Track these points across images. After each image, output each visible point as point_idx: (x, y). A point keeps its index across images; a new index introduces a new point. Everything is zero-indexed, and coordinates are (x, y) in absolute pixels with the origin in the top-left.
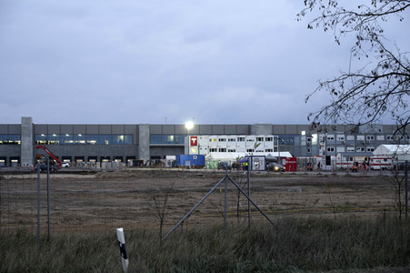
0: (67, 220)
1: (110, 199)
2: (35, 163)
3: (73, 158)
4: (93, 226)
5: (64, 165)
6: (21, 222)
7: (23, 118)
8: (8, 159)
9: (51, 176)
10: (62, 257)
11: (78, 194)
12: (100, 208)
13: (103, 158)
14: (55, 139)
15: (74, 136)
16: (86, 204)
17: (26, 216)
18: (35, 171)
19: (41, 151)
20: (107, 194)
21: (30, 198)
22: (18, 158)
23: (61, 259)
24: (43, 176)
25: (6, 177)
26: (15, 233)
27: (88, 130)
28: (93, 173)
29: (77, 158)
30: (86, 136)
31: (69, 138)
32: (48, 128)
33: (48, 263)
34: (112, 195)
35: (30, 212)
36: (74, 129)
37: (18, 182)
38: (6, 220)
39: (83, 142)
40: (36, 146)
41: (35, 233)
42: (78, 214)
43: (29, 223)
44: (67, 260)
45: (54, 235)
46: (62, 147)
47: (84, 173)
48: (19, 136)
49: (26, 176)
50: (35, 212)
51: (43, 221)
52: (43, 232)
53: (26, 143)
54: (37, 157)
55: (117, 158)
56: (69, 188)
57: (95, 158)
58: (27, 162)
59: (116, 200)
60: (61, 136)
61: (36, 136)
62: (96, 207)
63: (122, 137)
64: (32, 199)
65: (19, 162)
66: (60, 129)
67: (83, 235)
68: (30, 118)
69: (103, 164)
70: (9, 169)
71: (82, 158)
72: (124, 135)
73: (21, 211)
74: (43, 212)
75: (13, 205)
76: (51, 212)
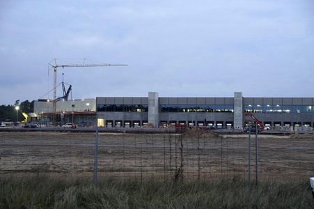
0: (269, 169)
1: (303, 155)
2: (244, 126)
3: (273, 123)
4: (289, 175)
5: (265, 128)
6: (235, 170)
7: (235, 93)
8: (224, 123)
9: (259, 136)
10: (267, 197)
11: (278, 150)
13: (296, 123)
14: (259, 108)
15: (273, 107)
16: (283, 158)
17: (239, 165)
18: (245, 132)
19: (248, 118)
20: (299, 151)
21: (240, 152)
22: (232, 123)
23: (266, 199)
24: (253, 136)
25: (225, 136)
26: (232, 178)
27: (284, 102)
28: (288, 134)
29: (276, 123)
30: (283, 107)
31: (269, 108)
32: (254, 101)
33: (257, 202)
34: (304, 151)
35: (241, 163)
36: (273, 101)
37: (231, 140)
38: (225, 168)
39: (280, 111)
40: (245, 113)
41: (246, 179)
42: (278, 165)
43: (241, 171)
44: (271, 200)
45: (261, 181)
46: (264, 115)
47: (281, 134)
48: (233, 106)
49: (240, 136)
50: (247, 163)
51: (253, 169)
52: (253, 178)
53: (238, 111)
54: (245, 122)
55: (307, 123)
56: (270, 146)
57: (289, 123)
58: (238, 125)
59: (306, 155)
60: (263, 106)
61: (244, 106)
62: (291, 161)
63: (310, 107)
64: (244, 153)
65: (232, 125)
66: (263, 101)
67: (283, 182)
68: (241, 93)
69: (296, 128)
70: (225, 130)
71: (279, 123)
72: (312, 106)
73: (236, 162)
74: (253, 163)
75: (230, 157)
76: (258, 163)
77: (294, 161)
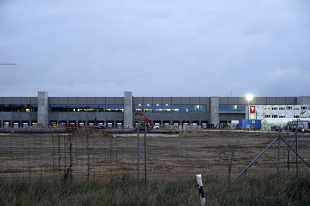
0: (158, 167)
1: (190, 153)
2: (134, 126)
3: (162, 122)
4: (178, 172)
5: (155, 127)
6: (125, 169)
7: (125, 92)
8: (115, 123)
9: (148, 135)
10: (156, 195)
11: (167, 148)
12: (183, 159)
13: (184, 122)
14: (149, 107)
15: (162, 106)
16: (172, 156)
17: (129, 164)
18: (135, 131)
19: (138, 117)
20: (187, 149)
21: (130, 151)
22: (122, 122)
23: (155, 197)
24: (142, 135)
25: (115, 135)
26: (121, 177)
27: (173, 102)
28: (177, 133)
29: (165, 122)
30: (172, 106)
31: (159, 108)
32: (143, 100)
33: (146, 199)
34: (191, 149)
35: (131, 161)
36: (162, 101)
37: (121, 139)
38: (115, 167)
39: (169, 110)
40: (135, 113)
41: (136, 177)
42: (167, 163)
43: (130, 169)
44: (159, 197)
45: (150, 179)
46: (153, 114)
47: (170, 133)
48: (123, 105)
49: (129, 135)
50: (136, 161)
51: (142, 167)
52: (142, 176)
53: (128, 110)
54: (135, 121)
55: (195, 122)
56: (159, 144)
57: (178, 122)
58: (129, 124)
59: (194, 153)
60: (153, 105)
61: (134, 105)
62: (179, 159)
63: (198, 106)
64: (133, 152)
65: (123, 125)
66: (153, 100)
67: (171, 180)
68: (131, 92)
69: (184, 127)
70: (114, 130)
71: (169, 122)
72: (200, 105)
73: (126, 161)
74: (142, 161)
75: (120, 156)
76: (147, 162)
77: (182, 159)
